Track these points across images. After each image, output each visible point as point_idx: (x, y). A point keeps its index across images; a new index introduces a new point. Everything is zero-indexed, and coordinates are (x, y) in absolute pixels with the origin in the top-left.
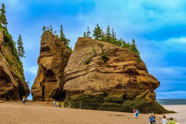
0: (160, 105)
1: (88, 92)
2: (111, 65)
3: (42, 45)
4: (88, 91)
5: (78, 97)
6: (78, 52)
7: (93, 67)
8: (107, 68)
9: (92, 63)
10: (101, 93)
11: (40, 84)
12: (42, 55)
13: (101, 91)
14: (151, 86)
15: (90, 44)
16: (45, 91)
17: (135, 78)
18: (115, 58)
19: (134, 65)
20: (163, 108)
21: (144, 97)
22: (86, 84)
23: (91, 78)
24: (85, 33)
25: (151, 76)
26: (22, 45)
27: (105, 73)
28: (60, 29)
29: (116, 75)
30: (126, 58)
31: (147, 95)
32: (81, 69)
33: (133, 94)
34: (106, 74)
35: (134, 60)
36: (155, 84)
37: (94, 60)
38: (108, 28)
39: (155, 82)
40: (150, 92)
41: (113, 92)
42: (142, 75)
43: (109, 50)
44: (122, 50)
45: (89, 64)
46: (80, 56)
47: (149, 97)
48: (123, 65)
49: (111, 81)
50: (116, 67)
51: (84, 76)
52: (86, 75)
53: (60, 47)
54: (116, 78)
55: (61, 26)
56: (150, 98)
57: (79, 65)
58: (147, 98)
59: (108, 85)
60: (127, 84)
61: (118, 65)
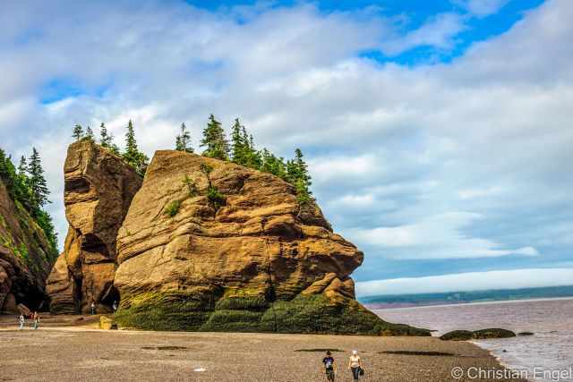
0: (366, 311)
1: (171, 288)
2: (231, 216)
3: (68, 174)
4: (170, 285)
5: (149, 301)
6: (152, 188)
7: (184, 224)
8: (221, 226)
9: (183, 214)
10: (207, 288)
11: (70, 271)
12: (69, 198)
13: (207, 284)
14: (339, 263)
15: (181, 167)
16: (84, 289)
17: (294, 245)
18: (242, 198)
19: (291, 213)
20: (375, 316)
21: (321, 292)
22: (166, 268)
23: (179, 251)
24: (178, 138)
25: (339, 238)
26: (42, 174)
27: (217, 237)
28: (127, 131)
29: (244, 242)
30: (269, 197)
31: (330, 287)
32: (157, 229)
33: (294, 285)
34: (220, 241)
35: (290, 202)
36: (351, 258)
37: (188, 207)
38: (237, 125)
39: (349, 254)
40: (337, 280)
41: (238, 283)
42: (314, 237)
43: (226, 180)
44: (258, 179)
45: (177, 218)
46: (156, 198)
47: (336, 290)
48: (262, 216)
49: (230, 257)
50: (245, 221)
51: (161, 247)
52: (168, 246)
53: (117, 176)
54: (243, 248)
55: (130, 124)
56: (339, 294)
57: (153, 220)
58: (329, 293)
59: (223, 267)
60: (272, 262)
61: (251, 215)
